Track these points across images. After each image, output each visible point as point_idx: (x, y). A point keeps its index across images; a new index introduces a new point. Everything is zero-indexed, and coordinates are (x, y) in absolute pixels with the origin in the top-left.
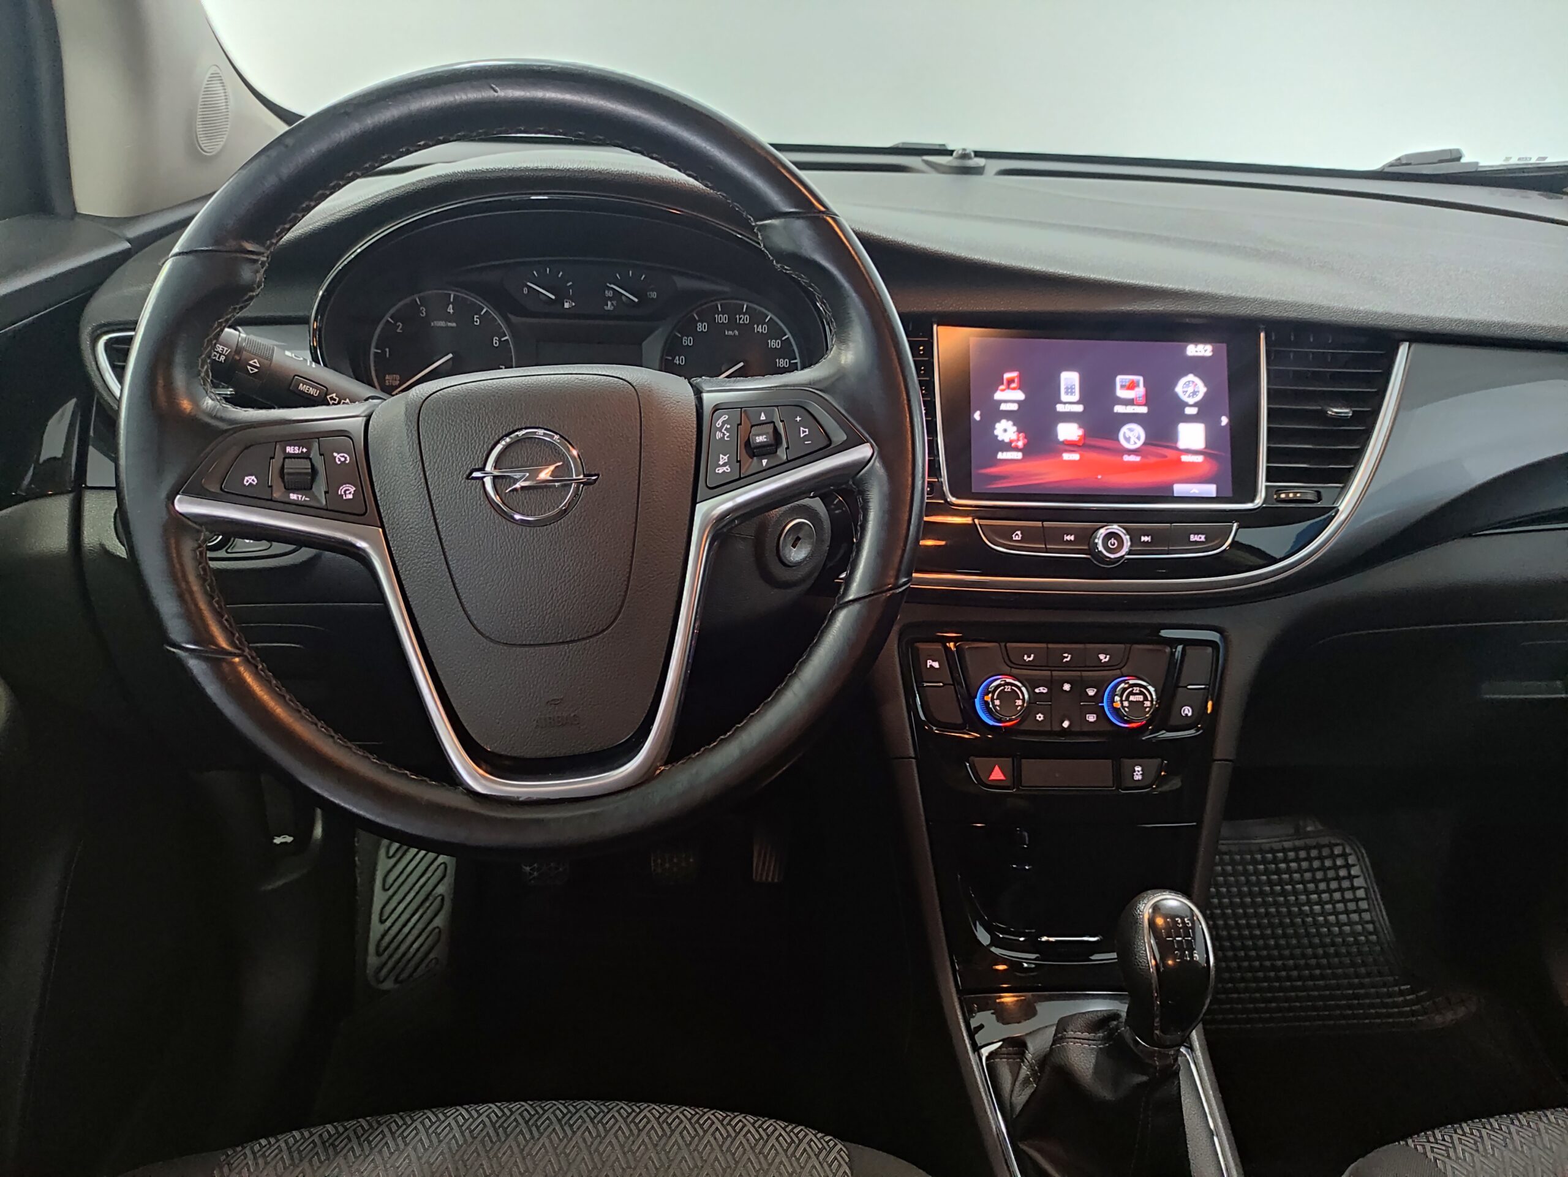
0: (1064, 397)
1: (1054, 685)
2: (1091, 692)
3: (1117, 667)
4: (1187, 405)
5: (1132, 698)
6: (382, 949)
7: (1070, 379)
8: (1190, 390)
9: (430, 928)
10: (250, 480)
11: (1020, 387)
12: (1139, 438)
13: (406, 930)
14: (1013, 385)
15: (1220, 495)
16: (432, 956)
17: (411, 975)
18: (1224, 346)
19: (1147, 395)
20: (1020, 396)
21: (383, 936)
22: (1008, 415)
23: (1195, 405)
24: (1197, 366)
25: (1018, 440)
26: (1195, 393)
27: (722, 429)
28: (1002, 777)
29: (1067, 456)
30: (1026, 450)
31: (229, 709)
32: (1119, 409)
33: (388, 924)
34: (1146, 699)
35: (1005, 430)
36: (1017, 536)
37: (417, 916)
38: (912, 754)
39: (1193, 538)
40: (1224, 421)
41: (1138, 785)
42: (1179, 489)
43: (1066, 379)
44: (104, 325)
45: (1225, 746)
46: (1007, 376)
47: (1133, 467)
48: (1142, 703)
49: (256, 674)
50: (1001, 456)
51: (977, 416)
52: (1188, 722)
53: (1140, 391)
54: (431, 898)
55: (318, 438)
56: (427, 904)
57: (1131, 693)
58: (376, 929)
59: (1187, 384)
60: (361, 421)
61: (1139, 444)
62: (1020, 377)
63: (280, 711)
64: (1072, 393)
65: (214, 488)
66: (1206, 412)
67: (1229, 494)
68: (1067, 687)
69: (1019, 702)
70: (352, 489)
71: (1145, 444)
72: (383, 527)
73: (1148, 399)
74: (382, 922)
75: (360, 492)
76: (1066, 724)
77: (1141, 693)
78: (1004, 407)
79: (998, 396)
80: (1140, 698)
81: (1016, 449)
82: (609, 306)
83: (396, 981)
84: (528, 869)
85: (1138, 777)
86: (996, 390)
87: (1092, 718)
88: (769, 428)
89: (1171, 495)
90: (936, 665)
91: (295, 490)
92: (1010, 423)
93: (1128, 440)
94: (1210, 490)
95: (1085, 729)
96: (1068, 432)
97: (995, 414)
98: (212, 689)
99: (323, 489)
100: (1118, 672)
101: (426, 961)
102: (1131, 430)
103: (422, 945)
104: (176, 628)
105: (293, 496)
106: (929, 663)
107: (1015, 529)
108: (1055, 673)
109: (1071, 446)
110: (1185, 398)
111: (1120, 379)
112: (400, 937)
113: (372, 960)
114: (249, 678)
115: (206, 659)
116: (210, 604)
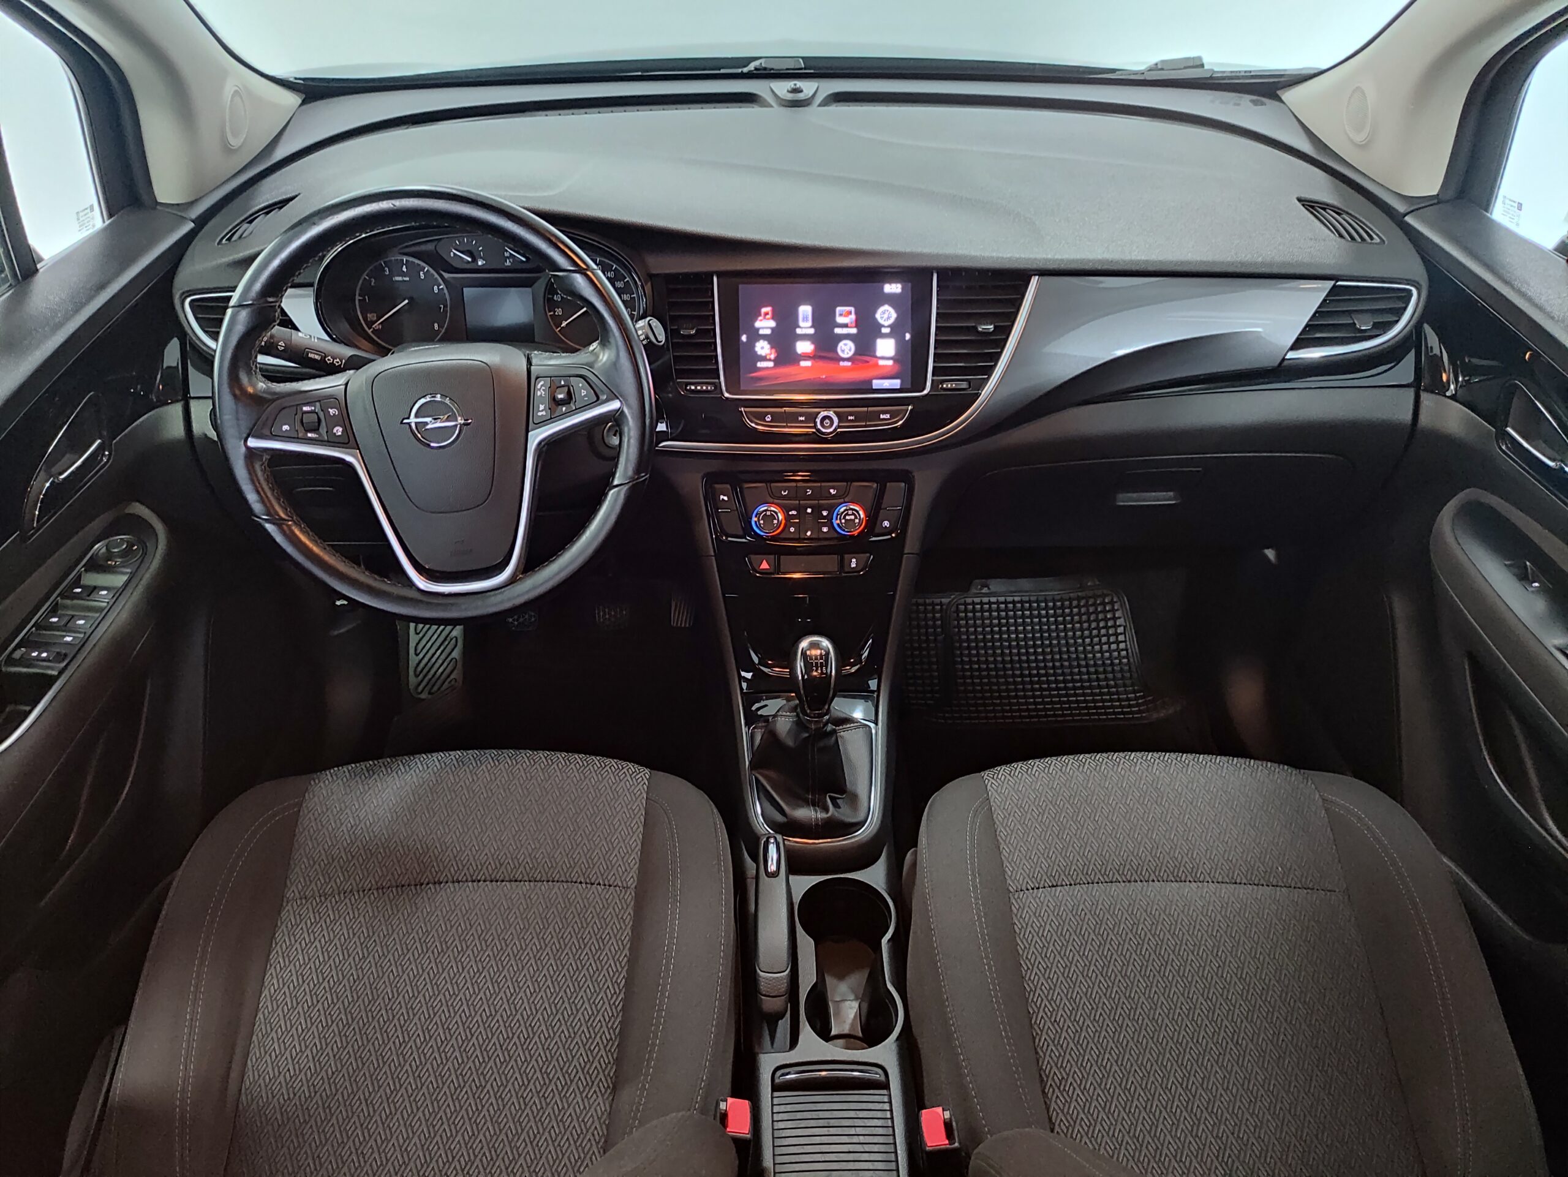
0: (801, 324)
1: (801, 510)
2: (825, 513)
3: (842, 497)
4: (883, 326)
5: (847, 517)
6: (418, 673)
7: (805, 311)
8: (886, 316)
9: (449, 659)
10: (286, 427)
11: (773, 318)
12: (850, 350)
13: (434, 660)
14: (768, 317)
15: (904, 387)
16: (452, 677)
17: (439, 689)
18: (910, 284)
19: (857, 320)
20: (772, 324)
21: (418, 664)
22: (764, 337)
23: (889, 326)
24: (891, 299)
25: (771, 354)
26: (889, 318)
27: (541, 390)
28: (768, 567)
29: (803, 364)
30: (778, 362)
31: (290, 549)
32: (838, 331)
33: (421, 656)
34: (856, 518)
35: (763, 348)
36: (768, 418)
37: (439, 651)
38: (713, 554)
39: (882, 416)
40: (908, 336)
41: (854, 570)
42: (877, 384)
43: (804, 311)
44: (188, 291)
45: (912, 544)
46: (764, 310)
47: (846, 369)
48: (854, 520)
49: (301, 530)
50: (760, 364)
51: (744, 338)
52: (887, 530)
53: (853, 317)
54: (449, 639)
55: (319, 401)
56: (446, 643)
57: (847, 514)
58: (413, 660)
59: (884, 313)
60: (343, 387)
61: (851, 354)
62: (773, 311)
63: (315, 549)
64: (807, 320)
65: (268, 433)
66: (896, 330)
67: (909, 386)
68: (809, 510)
69: (775, 522)
70: (341, 429)
71: (854, 354)
72: (359, 449)
73: (857, 324)
74: (417, 655)
75: (345, 430)
76: (809, 533)
77: (853, 514)
78: (761, 332)
79: (758, 324)
80: (853, 517)
81: (770, 360)
82: (508, 263)
83: (430, 693)
84: (511, 620)
85: (853, 565)
86: (756, 320)
87: (825, 529)
88: (566, 389)
89: (869, 387)
90: (726, 498)
91: (311, 431)
92: (766, 343)
93: (843, 351)
94: (896, 383)
95: (821, 536)
96: (804, 347)
97: (755, 336)
98: (279, 538)
99: (325, 430)
100: (842, 500)
101: (449, 680)
102: (845, 345)
103: (445, 670)
104: (257, 507)
105: (310, 435)
106: (722, 497)
107: (768, 413)
108: (801, 502)
109: (806, 357)
110: (881, 322)
111: (838, 309)
112: (430, 665)
113: (413, 680)
114: (297, 532)
115: (274, 524)
116: (273, 494)
